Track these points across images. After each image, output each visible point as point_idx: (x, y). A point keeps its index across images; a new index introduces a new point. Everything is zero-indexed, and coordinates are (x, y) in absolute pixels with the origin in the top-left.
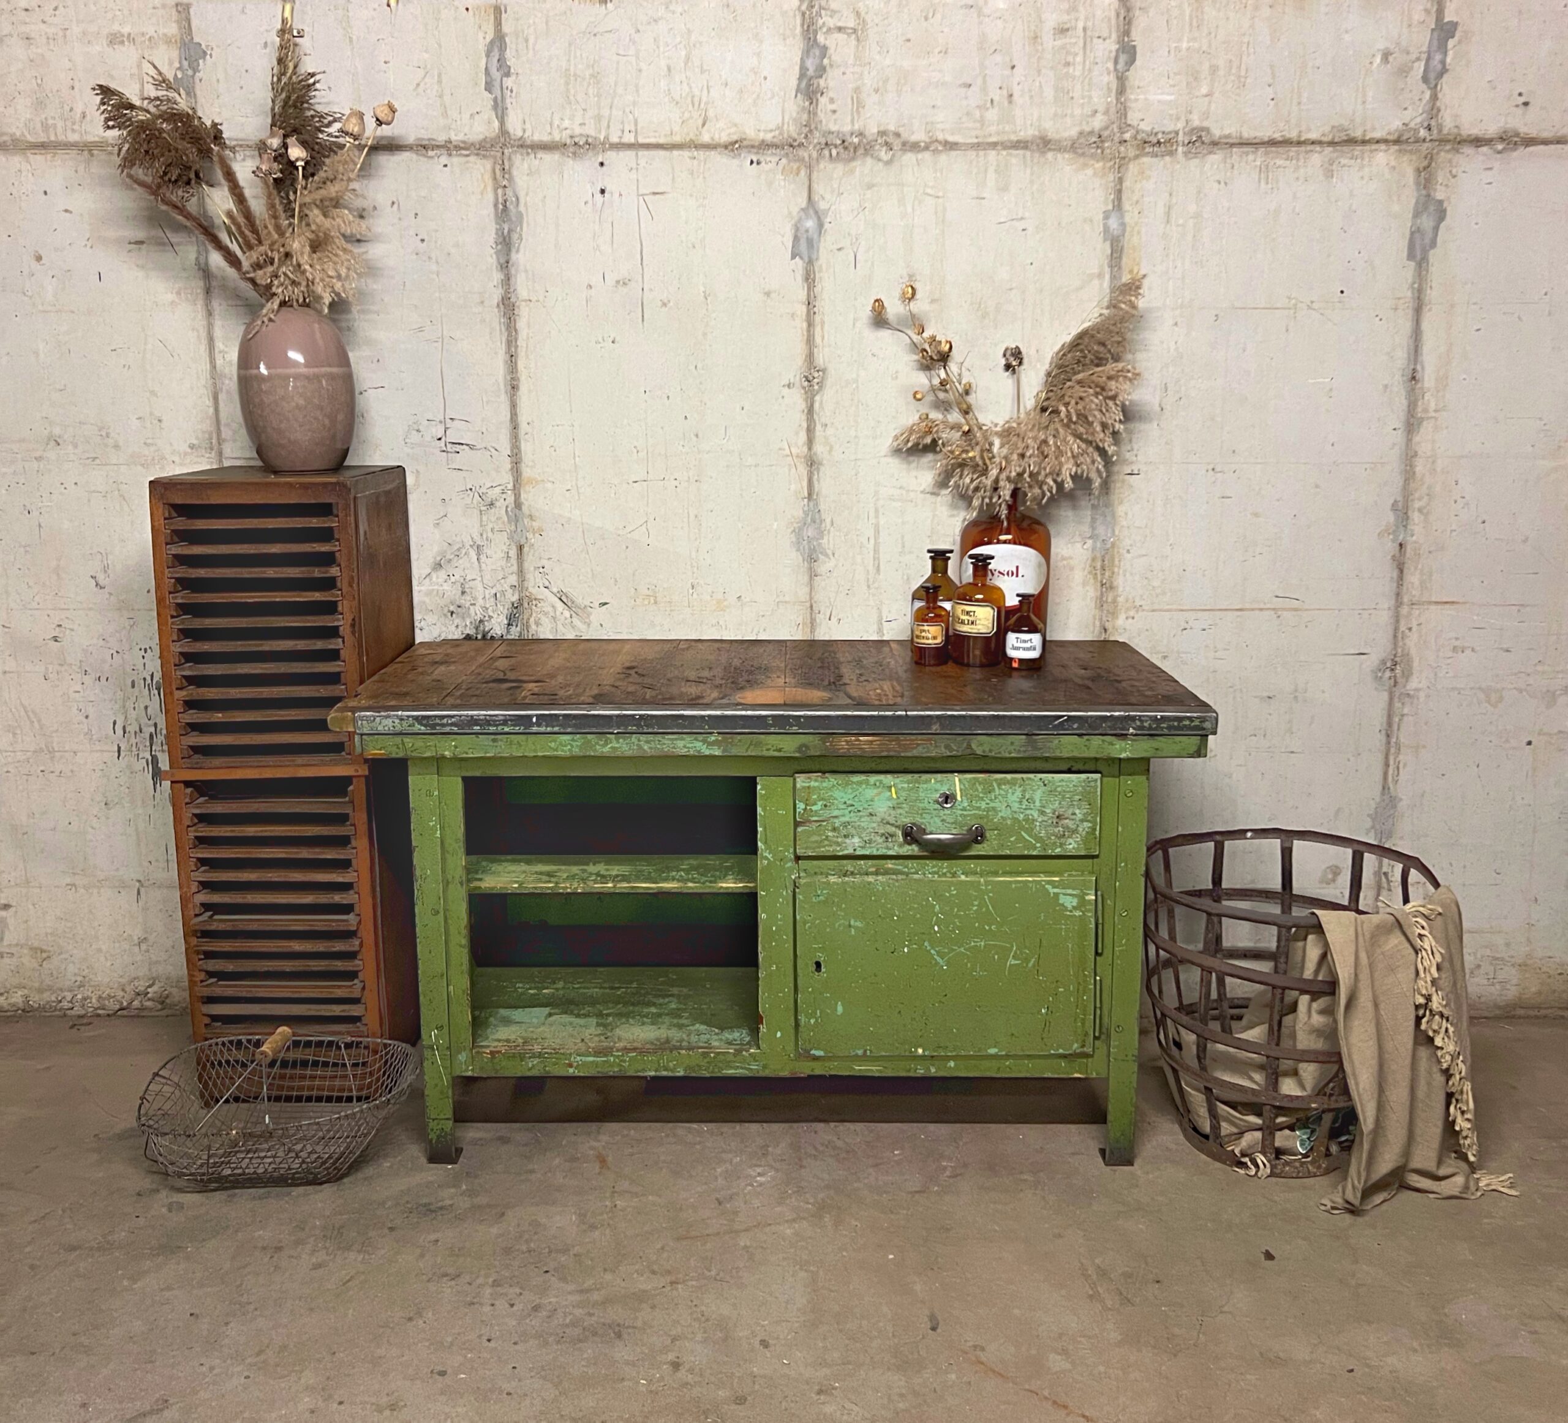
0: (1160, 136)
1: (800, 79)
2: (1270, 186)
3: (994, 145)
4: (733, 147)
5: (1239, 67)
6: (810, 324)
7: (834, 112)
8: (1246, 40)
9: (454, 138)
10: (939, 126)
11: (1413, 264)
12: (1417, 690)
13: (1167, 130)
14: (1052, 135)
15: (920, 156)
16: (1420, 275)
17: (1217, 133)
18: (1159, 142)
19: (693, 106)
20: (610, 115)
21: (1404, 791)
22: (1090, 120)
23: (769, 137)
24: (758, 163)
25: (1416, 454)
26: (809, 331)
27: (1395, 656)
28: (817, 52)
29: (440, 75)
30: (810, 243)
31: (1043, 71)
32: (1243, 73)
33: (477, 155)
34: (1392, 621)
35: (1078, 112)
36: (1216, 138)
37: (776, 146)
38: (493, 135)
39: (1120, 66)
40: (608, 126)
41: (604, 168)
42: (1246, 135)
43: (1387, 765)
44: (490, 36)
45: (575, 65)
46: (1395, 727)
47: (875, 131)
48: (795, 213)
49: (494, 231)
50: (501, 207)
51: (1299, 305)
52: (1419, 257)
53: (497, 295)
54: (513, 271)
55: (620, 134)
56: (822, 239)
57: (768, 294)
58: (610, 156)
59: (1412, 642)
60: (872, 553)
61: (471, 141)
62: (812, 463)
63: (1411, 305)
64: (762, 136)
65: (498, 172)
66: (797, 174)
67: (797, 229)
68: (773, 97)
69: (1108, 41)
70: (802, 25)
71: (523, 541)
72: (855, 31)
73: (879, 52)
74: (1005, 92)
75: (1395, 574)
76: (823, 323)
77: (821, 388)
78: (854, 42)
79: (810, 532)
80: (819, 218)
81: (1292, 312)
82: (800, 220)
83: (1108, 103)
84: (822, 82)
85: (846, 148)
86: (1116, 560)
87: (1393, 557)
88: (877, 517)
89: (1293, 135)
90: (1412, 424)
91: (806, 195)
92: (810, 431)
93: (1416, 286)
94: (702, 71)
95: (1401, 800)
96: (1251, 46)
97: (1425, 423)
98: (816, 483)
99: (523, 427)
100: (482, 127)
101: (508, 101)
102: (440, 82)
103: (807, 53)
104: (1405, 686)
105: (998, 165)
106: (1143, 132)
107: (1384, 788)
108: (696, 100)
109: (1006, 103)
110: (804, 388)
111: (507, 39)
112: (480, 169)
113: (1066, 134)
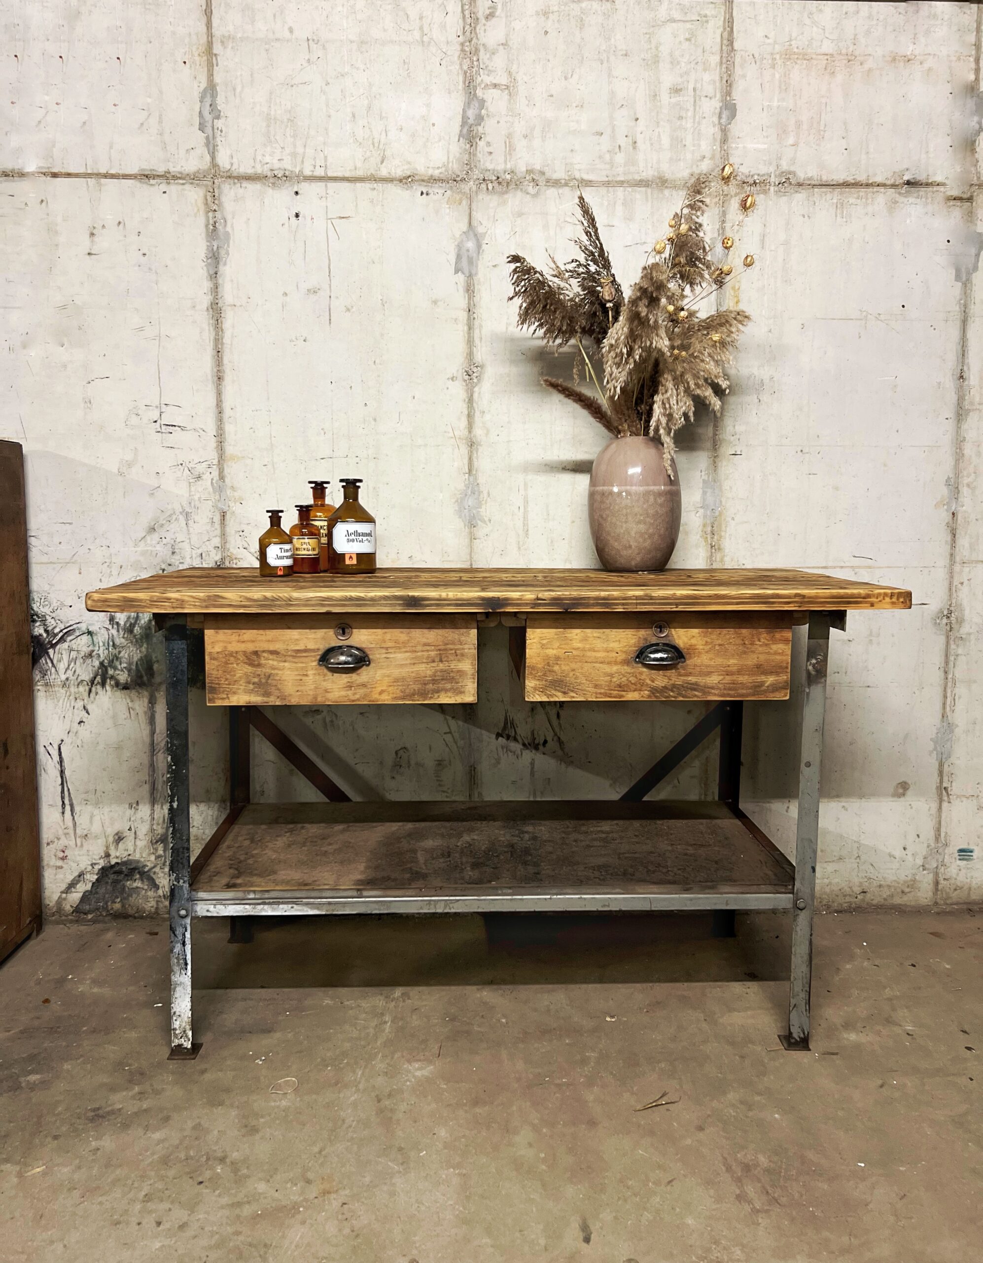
0: (756, 177)
1: (462, 126)
2: (845, 220)
3: (621, 183)
4: (406, 180)
5: (819, 123)
6: (470, 328)
7: (491, 153)
8: (824, 100)
9: (172, 170)
10: (577, 167)
11: (960, 284)
12: (969, 634)
13: (761, 173)
14: (667, 176)
15: (560, 191)
16: (965, 293)
17: (801, 176)
18: (755, 183)
19: (374, 147)
20: (304, 153)
21: (960, 717)
22: (699, 164)
23: (436, 173)
24: (427, 194)
25: (964, 437)
26: (469, 333)
27: (950, 605)
28: (477, 105)
29: (160, 116)
30: (471, 261)
31: (662, 123)
32: (822, 128)
33: (192, 183)
34: (947, 576)
35: (689, 156)
36: (801, 181)
37: (443, 181)
38: (206, 167)
39: (723, 121)
40: (303, 162)
41: (298, 196)
42: (824, 178)
43: (945, 697)
44: (204, 85)
45: (275, 110)
46: (951, 664)
47: (524, 169)
48: (458, 236)
49: (205, 248)
50: (212, 227)
51: (869, 316)
52: (964, 279)
53: (205, 301)
54: (220, 281)
55: (312, 168)
56: (480, 257)
57: (435, 302)
58: (304, 187)
59: (964, 595)
60: (522, 519)
61: (187, 172)
62: (472, 444)
63: (958, 317)
64: (430, 172)
65: (210, 199)
66: (460, 204)
67: (459, 247)
68: (440, 141)
69: (713, 100)
70: (464, 82)
71: (225, 508)
72: (508, 87)
73: (528, 105)
74: (630, 140)
75: (949, 538)
76: (481, 326)
77: (479, 381)
78: (507, 97)
79: (470, 502)
80: (478, 240)
81: (864, 322)
82: (462, 241)
83: (714, 150)
84: (480, 129)
85: (500, 183)
86: (723, 526)
87: (948, 524)
88: (526, 489)
89: (862, 178)
90: (961, 413)
91: (466, 221)
92: (470, 417)
93: (962, 302)
94: (381, 118)
95: (957, 726)
96: (828, 107)
97: (971, 414)
98: (475, 460)
99: (227, 412)
100: (194, 162)
101: (218, 139)
102: (160, 122)
103: (468, 104)
104: (958, 631)
105: (624, 200)
106: (742, 173)
107: (943, 717)
108: (376, 141)
109: (631, 148)
110: (465, 381)
111: (218, 88)
112: (195, 195)
113: (680, 175)
